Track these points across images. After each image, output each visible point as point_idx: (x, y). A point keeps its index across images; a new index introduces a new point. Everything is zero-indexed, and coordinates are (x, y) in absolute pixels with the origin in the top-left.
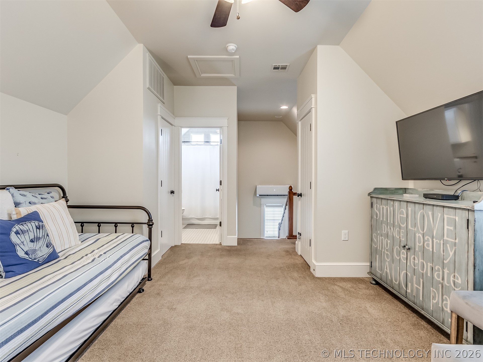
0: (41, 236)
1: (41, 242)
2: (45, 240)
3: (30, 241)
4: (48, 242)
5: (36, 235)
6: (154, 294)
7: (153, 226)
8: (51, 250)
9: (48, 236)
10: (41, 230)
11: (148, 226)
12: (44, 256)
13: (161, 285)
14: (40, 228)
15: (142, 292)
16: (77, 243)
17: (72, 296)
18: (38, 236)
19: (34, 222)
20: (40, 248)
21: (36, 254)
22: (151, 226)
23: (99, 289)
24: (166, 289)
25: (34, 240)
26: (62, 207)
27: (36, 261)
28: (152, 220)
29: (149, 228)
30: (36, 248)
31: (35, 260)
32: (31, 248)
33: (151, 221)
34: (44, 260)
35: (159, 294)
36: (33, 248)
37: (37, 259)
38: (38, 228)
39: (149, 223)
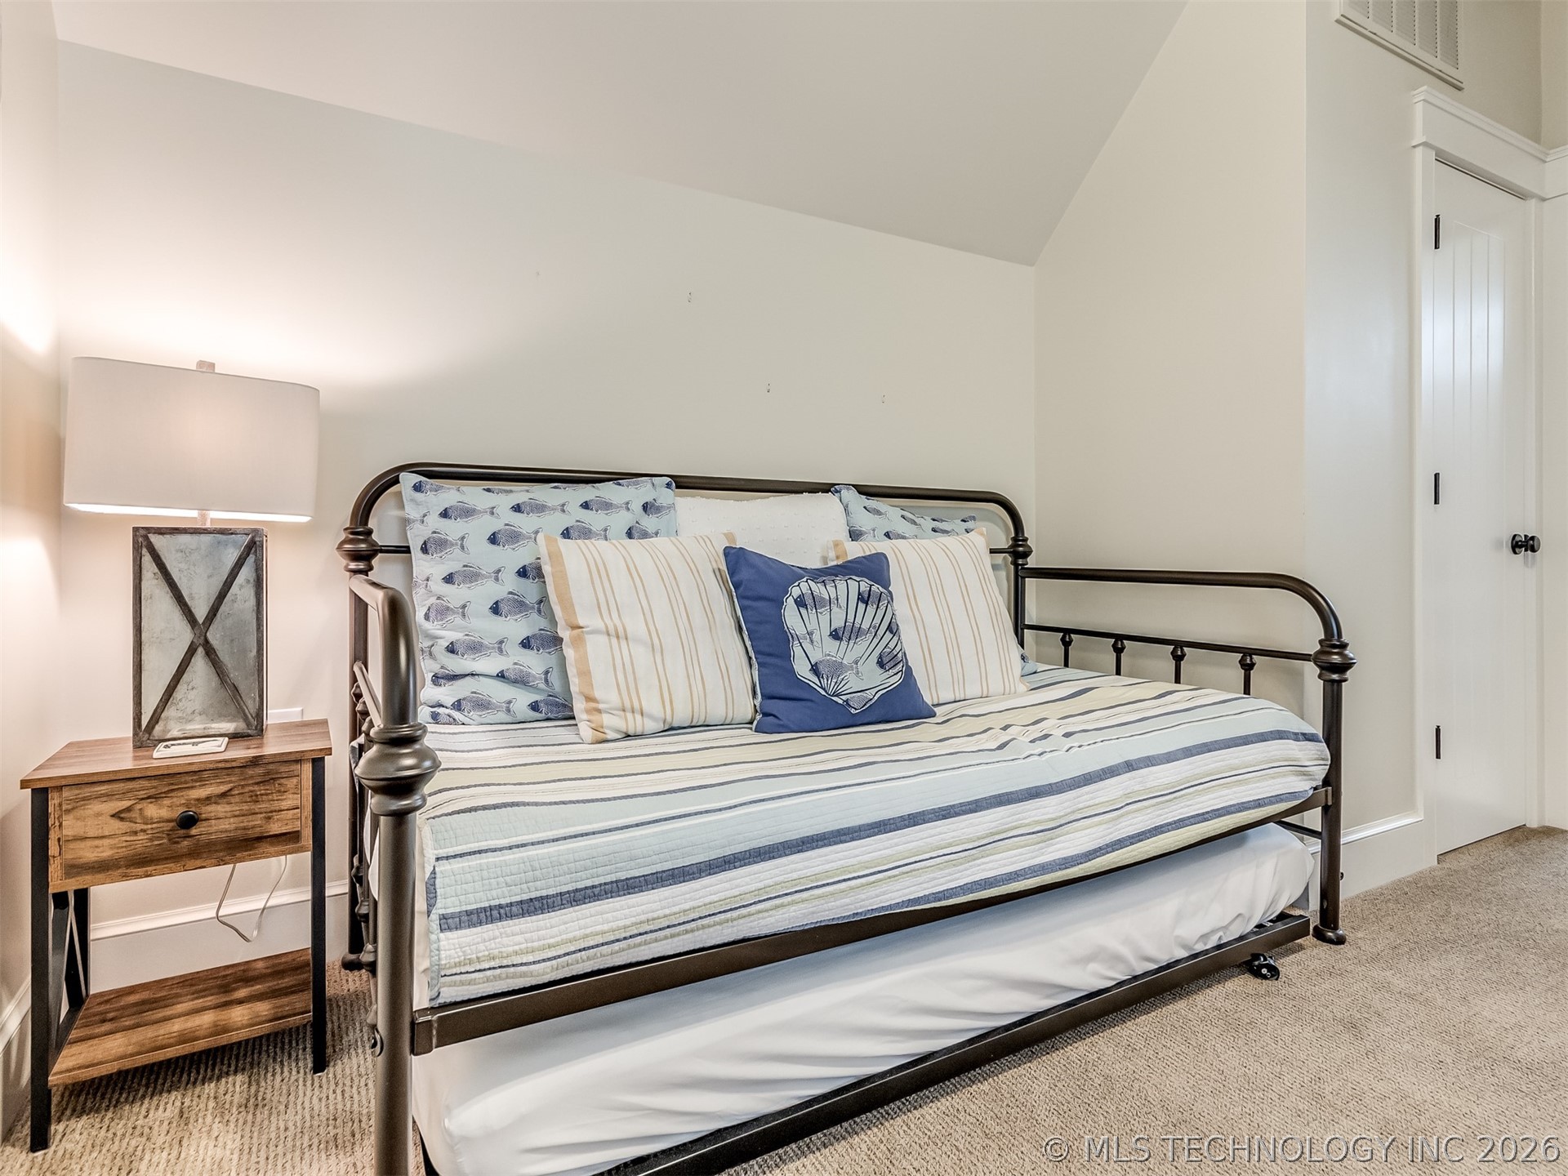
0: (865, 626)
1: (860, 647)
2: (876, 641)
3: (831, 634)
4: (887, 650)
5: (851, 618)
6: (1331, 1015)
7: (1348, 672)
8: (896, 680)
9: (891, 632)
10: (871, 610)
11: (1318, 671)
12: (869, 694)
13: (1383, 987)
14: (871, 600)
15: (1264, 977)
16: (1012, 686)
17: (846, 842)
18: (857, 625)
19: (858, 579)
20: (856, 663)
21: (843, 679)
22: (1334, 673)
23: (990, 865)
24: (1410, 1023)
25: (843, 633)
26: (971, 553)
27: (841, 702)
28: (1344, 646)
29: (1324, 681)
30: (845, 662)
31: (833, 698)
32: (829, 655)
33: (1335, 646)
34: (866, 707)
35: (1355, 1027)
36: (834, 659)
37: (844, 698)
38: (864, 599)
39: (1324, 658)
